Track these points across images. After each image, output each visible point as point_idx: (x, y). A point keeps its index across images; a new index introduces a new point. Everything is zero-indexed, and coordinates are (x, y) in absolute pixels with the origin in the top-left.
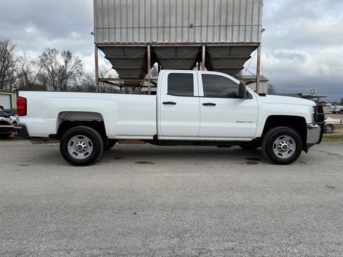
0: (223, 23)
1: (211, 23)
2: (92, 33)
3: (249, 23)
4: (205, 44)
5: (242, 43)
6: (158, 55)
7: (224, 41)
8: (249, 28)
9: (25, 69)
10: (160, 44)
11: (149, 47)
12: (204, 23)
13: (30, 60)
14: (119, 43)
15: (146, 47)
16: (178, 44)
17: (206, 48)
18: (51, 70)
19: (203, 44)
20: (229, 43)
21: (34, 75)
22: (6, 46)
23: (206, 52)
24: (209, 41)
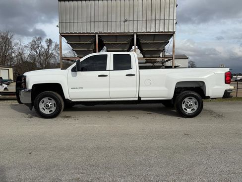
0: (149, 18)
1: (140, 18)
2: (57, 26)
3: (167, 18)
4: (136, 33)
5: (162, 32)
6: (103, 41)
7: (149, 31)
8: (167, 22)
9: (20, 51)
10: (104, 33)
11: (97, 36)
12: (136, 18)
13: (24, 45)
14: (76, 33)
15: (95, 36)
16: (117, 33)
17: (137, 35)
18: (38, 52)
19: (135, 33)
20: (153, 32)
21: (26, 55)
22: (7, 35)
23: (137, 38)
24: (139, 31)
